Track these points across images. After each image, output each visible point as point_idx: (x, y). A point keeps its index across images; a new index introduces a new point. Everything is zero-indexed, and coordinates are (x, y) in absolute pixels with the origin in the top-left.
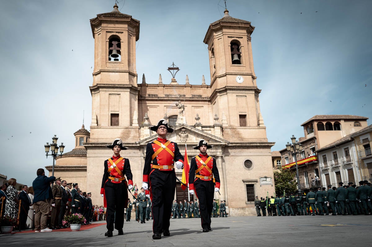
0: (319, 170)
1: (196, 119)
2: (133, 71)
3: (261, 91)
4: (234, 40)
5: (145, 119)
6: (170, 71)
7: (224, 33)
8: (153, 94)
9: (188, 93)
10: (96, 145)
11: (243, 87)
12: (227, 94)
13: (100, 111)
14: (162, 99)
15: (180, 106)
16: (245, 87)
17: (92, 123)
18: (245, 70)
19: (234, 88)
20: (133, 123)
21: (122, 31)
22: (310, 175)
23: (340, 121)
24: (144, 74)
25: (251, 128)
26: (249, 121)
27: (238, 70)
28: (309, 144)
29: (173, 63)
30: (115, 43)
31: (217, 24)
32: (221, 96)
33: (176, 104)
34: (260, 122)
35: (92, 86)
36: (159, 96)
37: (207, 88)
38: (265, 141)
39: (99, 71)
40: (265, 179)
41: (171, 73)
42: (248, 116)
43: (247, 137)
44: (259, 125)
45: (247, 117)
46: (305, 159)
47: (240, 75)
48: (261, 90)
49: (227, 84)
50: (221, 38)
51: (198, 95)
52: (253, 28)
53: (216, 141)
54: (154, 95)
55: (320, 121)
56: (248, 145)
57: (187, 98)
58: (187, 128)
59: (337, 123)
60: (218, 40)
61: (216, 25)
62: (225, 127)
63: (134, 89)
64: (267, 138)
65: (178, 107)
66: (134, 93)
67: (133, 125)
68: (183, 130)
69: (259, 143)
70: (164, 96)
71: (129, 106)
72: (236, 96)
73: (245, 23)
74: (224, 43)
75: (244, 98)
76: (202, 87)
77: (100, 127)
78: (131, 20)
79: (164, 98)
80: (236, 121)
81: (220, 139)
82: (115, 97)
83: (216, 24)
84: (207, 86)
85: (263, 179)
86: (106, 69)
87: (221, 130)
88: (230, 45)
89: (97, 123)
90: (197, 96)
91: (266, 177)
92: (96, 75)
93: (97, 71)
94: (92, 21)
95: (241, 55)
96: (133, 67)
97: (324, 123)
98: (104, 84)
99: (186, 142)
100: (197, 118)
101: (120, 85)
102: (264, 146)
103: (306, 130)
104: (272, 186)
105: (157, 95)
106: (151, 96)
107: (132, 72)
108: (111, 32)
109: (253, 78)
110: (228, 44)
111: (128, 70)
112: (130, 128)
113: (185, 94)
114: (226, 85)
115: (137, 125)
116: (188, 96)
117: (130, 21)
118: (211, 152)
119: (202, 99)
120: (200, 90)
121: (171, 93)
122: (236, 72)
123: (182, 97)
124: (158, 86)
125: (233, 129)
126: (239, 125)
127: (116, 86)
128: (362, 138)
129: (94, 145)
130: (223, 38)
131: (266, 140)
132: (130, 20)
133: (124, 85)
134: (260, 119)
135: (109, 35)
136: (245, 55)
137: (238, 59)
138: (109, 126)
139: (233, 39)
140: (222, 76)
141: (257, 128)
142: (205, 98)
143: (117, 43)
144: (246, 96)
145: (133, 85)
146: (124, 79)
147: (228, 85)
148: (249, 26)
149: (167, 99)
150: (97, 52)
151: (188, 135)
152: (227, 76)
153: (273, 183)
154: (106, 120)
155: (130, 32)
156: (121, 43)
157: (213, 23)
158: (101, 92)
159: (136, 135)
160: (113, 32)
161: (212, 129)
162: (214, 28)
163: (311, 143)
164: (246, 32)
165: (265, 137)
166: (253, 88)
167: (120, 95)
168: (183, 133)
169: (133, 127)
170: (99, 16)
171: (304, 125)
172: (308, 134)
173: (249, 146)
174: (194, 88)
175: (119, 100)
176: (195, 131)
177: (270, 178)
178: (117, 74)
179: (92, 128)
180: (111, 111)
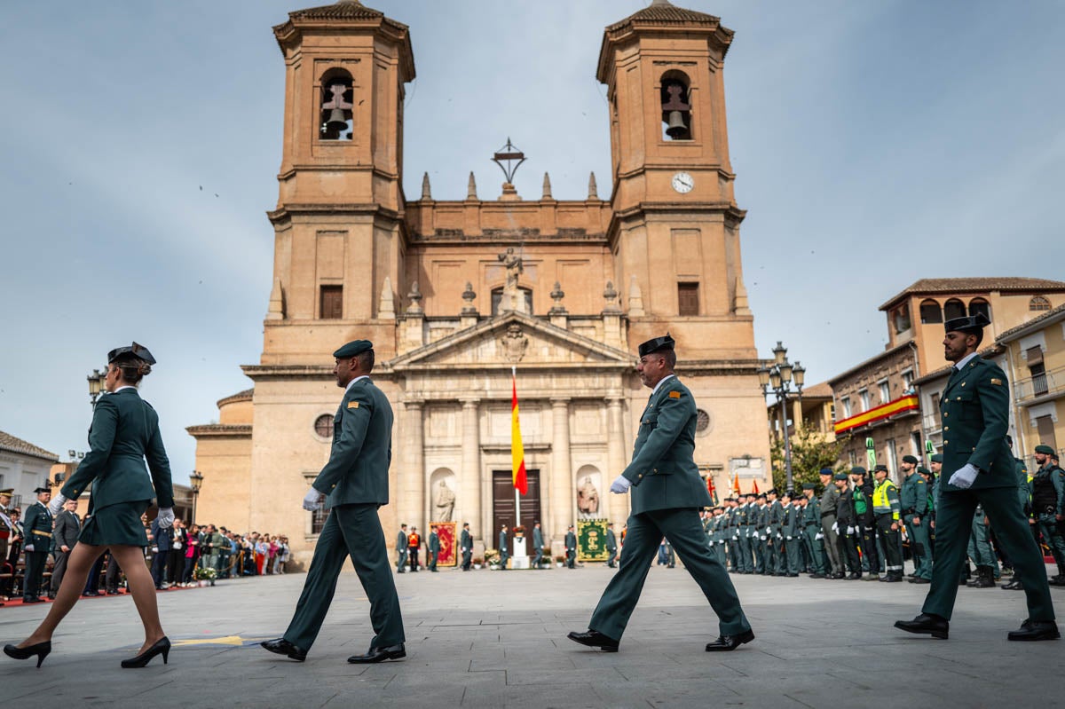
0: (921, 435)
1: (552, 297)
2: (388, 167)
3: (747, 215)
4: (672, 71)
5: (410, 299)
6: (500, 164)
7: (642, 53)
8: (449, 228)
9: (547, 224)
10: (276, 372)
11: (690, 204)
12: (644, 225)
13: (291, 277)
14: (473, 241)
15: (511, 260)
16: (695, 204)
17: (270, 311)
18: (700, 154)
19: (664, 207)
20: (382, 309)
21: (356, 56)
22: (902, 449)
23: (989, 295)
24: (426, 174)
25: (710, 319)
26: (706, 301)
27: (679, 158)
28: (899, 363)
29: (509, 142)
30: (338, 90)
31: (624, 27)
32: (630, 230)
33: (499, 257)
34: (739, 303)
35: (274, 209)
36: (467, 233)
37: (602, 207)
38: (749, 356)
39: (293, 168)
40: (746, 461)
41: (502, 167)
42: (704, 286)
43: (697, 346)
44: (734, 309)
45: (701, 287)
46: (891, 403)
47: (683, 170)
48: (745, 212)
49: (646, 195)
50: (635, 67)
51: (576, 227)
52: (729, 35)
53: (606, 358)
54: (453, 231)
55: (928, 297)
56: (697, 367)
57: (544, 237)
58: (524, 322)
59: (979, 301)
60: (629, 71)
61: (620, 29)
62: (636, 318)
63: (386, 217)
64: (756, 346)
65: (505, 263)
66: (389, 228)
67: (381, 316)
68: (513, 327)
69: (731, 362)
70: (480, 233)
71: (371, 263)
72: (672, 229)
73: (703, 20)
74: (642, 80)
75: (693, 236)
76: (587, 206)
77: (289, 323)
78: (381, 24)
79: (478, 238)
80: (666, 301)
81: (616, 351)
82: (332, 238)
83: (621, 26)
84: (600, 203)
85: (738, 461)
86: (312, 162)
87: (621, 327)
88: (660, 85)
89: (284, 312)
90: (572, 230)
91: (747, 458)
92: (286, 179)
93: (289, 168)
94: (279, 31)
95: (691, 112)
96: (387, 156)
97: (942, 301)
98: (304, 206)
99: (520, 360)
100: (555, 294)
101: (346, 205)
102: (744, 369)
103: (891, 323)
104: (765, 480)
105: (460, 231)
106: (444, 233)
107: (385, 169)
108: (326, 59)
109: (725, 176)
110: (654, 82)
111: (370, 163)
112: (371, 324)
113: (539, 227)
114: (642, 200)
115: (392, 316)
116: (547, 231)
117: (378, 28)
118: (590, 389)
119: (586, 240)
120: (582, 214)
121: (501, 225)
122: (672, 162)
123: (531, 234)
124: (465, 206)
125: (659, 322)
126: (677, 313)
127: (336, 209)
128: (1025, 345)
129: (270, 372)
130: (641, 65)
131: (752, 353)
132: (378, 25)
133: (357, 205)
134: (738, 294)
135: (323, 67)
136: (700, 113)
137: (682, 125)
138: (314, 319)
139: (669, 67)
140: (634, 173)
141: (726, 319)
142: (595, 236)
143: (343, 89)
144: (699, 230)
145: (383, 205)
146: (358, 189)
147: (649, 200)
148: (714, 30)
149: (489, 241)
150: (291, 115)
151: (526, 343)
152: (648, 172)
153: (767, 473)
154: (305, 304)
155: (380, 57)
156: (355, 89)
157: (615, 25)
158: (294, 227)
159: (386, 343)
160: (332, 60)
161: (598, 324)
162: (615, 39)
163: (904, 358)
164: (706, 48)
165: (749, 345)
166: (720, 207)
167: (345, 234)
168: (514, 335)
169: (381, 320)
170: (295, 17)
171: (886, 308)
172: (899, 333)
173: (701, 370)
174: (564, 209)
175: (344, 247)
176: (547, 330)
177: (759, 460)
178: (340, 175)
179: (269, 325)
180: (322, 279)
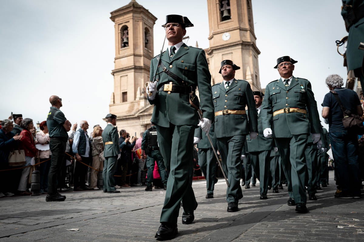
12: (214, 55)
13: (115, 91)
16: (229, 44)
17: (110, 102)
18: (233, 24)
19: (218, 47)
21: (128, 20)
27: (225, 28)
32: (212, 57)
34: (247, 78)
47: (226, 32)
49: (214, 44)
63: (139, 68)
66: (141, 71)
67: (136, 99)
71: (134, 83)
72: (222, 55)
74: (212, 2)
75: (230, 55)
77: (115, 105)
82: (124, 78)
86: (119, 56)
89: (114, 102)
98: (116, 70)
101: (126, 67)
107: (139, 54)
108: (121, 24)
109: (245, 30)
110: (216, 1)
111: (133, 53)
112: (134, 102)
122: (222, 30)
127: (124, 69)
133: (129, 67)
137: (228, 15)
138: (121, 103)
140: (212, 37)
143: (126, 32)
144: (232, 53)
145: (137, 65)
146: (130, 62)
154: (119, 98)
156: (129, 31)
158: (115, 76)
167: (127, 76)
175: (127, 80)
178: (126, 58)
179: (110, 106)
180: (122, 90)
